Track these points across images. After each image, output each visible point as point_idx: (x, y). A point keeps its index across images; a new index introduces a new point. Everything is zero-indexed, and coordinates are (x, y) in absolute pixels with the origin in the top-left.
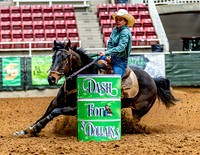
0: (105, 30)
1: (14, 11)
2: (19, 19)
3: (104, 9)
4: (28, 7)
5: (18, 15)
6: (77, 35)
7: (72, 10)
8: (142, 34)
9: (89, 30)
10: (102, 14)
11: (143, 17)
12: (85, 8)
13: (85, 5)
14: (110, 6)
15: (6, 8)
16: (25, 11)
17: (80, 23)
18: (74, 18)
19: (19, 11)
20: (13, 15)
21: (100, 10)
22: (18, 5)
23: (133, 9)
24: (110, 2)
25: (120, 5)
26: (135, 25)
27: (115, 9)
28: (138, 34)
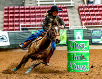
0: (82, 17)
1: (37, 9)
2: (40, 12)
3: (82, 7)
4: (44, 6)
5: (39, 10)
6: (68, 20)
7: (65, 8)
8: (100, 19)
9: (74, 17)
10: (80, 9)
11: (100, 11)
12: (72, 7)
13: (72, 5)
14: (84, 6)
15: (33, 7)
16: (43, 8)
17: (69, 14)
18: (66, 12)
19: (39, 8)
21: (80, 7)
22: (39, 5)
23: (96, 7)
24: (84, 4)
25: (89, 5)
26: (97, 15)
27: (87, 7)
28: (98, 19)
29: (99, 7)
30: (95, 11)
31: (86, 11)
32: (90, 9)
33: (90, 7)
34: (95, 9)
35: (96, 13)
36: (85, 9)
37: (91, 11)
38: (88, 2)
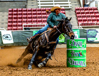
0: (79, 19)
1: (38, 10)
2: (40, 14)
3: (78, 9)
5: (40, 12)
7: (64, 10)
8: (95, 20)
10: (77, 11)
11: (95, 13)
13: (70, 8)
14: (81, 8)
15: (35, 9)
16: (43, 10)
18: (65, 13)
19: (40, 10)
20: (38, 12)
21: (77, 10)
22: (40, 8)
24: (81, 6)
25: (85, 8)
26: (92, 17)
27: (83, 9)
28: (93, 20)
29: (94, 9)
30: (91, 13)
31: (82, 13)
32: (86, 11)
34: (91, 11)
35: (92, 15)
36: (82, 11)
37: (86, 13)
38: (84, 5)
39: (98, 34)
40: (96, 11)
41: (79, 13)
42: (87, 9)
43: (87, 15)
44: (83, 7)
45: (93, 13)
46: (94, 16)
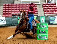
1: (21, 5)
3: (44, 5)
4: (25, 4)
5: (22, 6)
6: (37, 11)
8: (54, 11)
9: (40, 10)
10: (44, 6)
11: (54, 7)
12: (39, 4)
13: (39, 3)
14: (46, 4)
15: (19, 4)
17: (38, 8)
18: (36, 7)
19: (22, 5)
20: (21, 6)
21: (43, 5)
22: (22, 3)
23: (52, 4)
24: (46, 3)
25: (48, 4)
26: (52, 9)
27: (47, 4)
28: (53, 11)
29: (54, 4)
30: (52, 7)
31: (47, 7)
32: (49, 6)
33: (49, 5)
34: (52, 6)
35: (52, 8)
36: (46, 6)
37: (49, 7)
38: (48, 2)
39: (56, 19)
40: (54, 6)
41: (45, 7)
42: (49, 4)
43: (50, 8)
44: (47, 3)
45: (53, 7)
46: (54, 9)
